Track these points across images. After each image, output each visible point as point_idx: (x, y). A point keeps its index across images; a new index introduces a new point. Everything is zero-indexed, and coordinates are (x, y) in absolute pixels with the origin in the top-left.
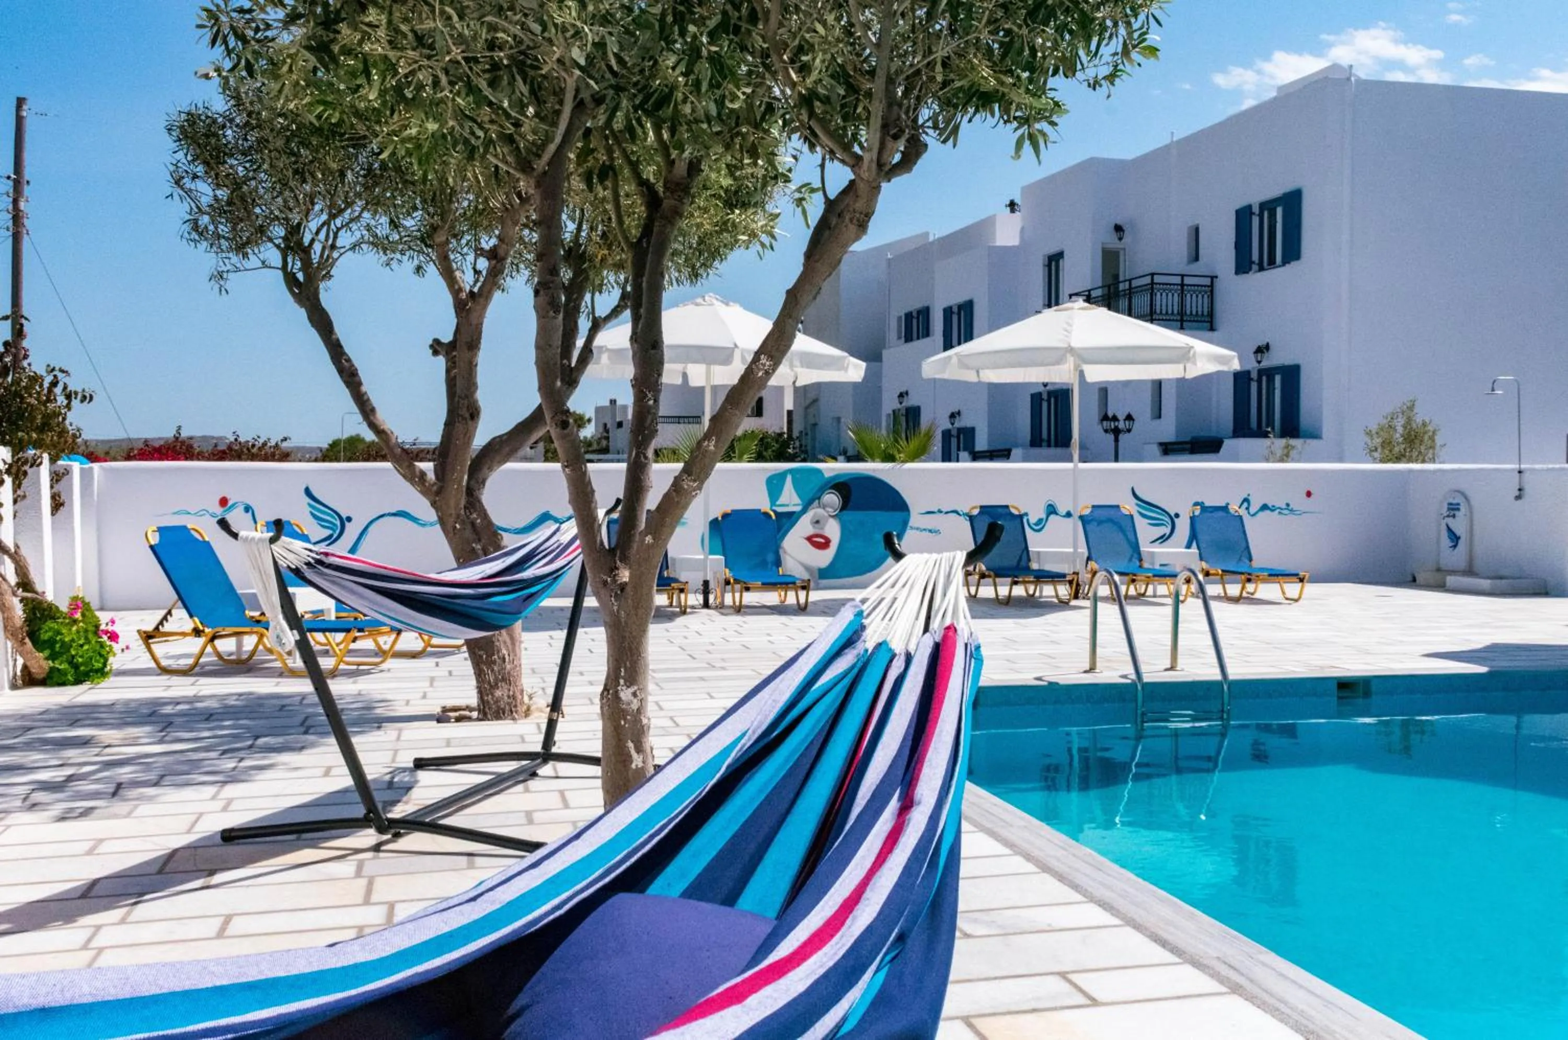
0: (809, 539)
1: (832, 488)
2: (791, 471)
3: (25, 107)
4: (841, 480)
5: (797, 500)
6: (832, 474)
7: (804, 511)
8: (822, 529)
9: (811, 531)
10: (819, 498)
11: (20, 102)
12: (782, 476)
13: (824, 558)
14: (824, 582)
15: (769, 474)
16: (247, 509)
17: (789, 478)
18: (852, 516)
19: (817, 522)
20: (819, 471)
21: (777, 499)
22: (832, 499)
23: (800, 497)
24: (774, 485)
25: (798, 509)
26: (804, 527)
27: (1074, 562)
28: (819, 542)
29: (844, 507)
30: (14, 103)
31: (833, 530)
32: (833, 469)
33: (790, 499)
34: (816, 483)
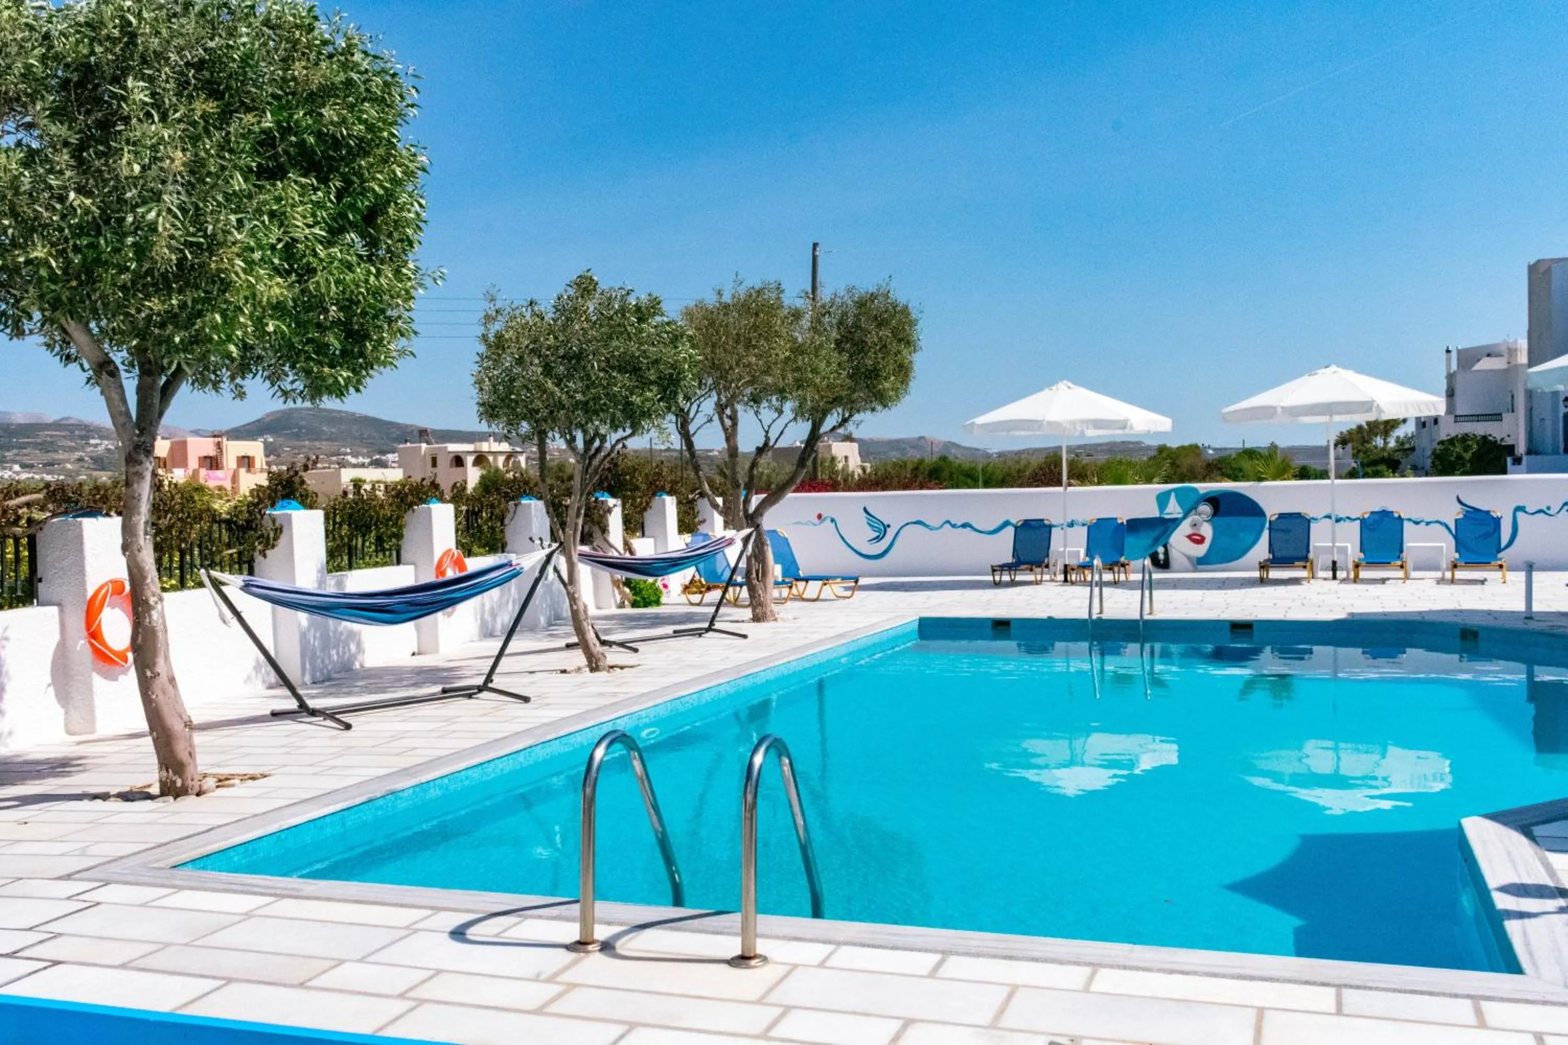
0: (1189, 537)
1: (1205, 501)
2: (1174, 490)
3: (818, 249)
4: (1213, 495)
5: (1179, 509)
6: (1205, 491)
7: (1185, 517)
8: (1198, 529)
9: (1190, 531)
10: (1196, 508)
11: (815, 246)
12: (1168, 493)
13: (1201, 550)
14: (1200, 567)
15: (1157, 493)
16: (833, 520)
17: (1173, 495)
18: (1221, 521)
19: (1195, 525)
20: (1195, 490)
21: (1165, 509)
22: (1206, 509)
23: (1181, 507)
24: (1162, 499)
25: (1180, 516)
26: (1185, 528)
27: (1332, 553)
28: (1197, 539)
29: (1215, 514)
30: (811, 246)
31: (1207, 531)
32: (1205, 488)
33: (1174, 509)
34: (1193, 498)
